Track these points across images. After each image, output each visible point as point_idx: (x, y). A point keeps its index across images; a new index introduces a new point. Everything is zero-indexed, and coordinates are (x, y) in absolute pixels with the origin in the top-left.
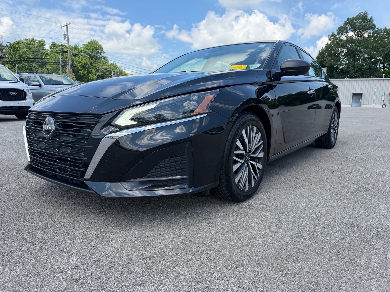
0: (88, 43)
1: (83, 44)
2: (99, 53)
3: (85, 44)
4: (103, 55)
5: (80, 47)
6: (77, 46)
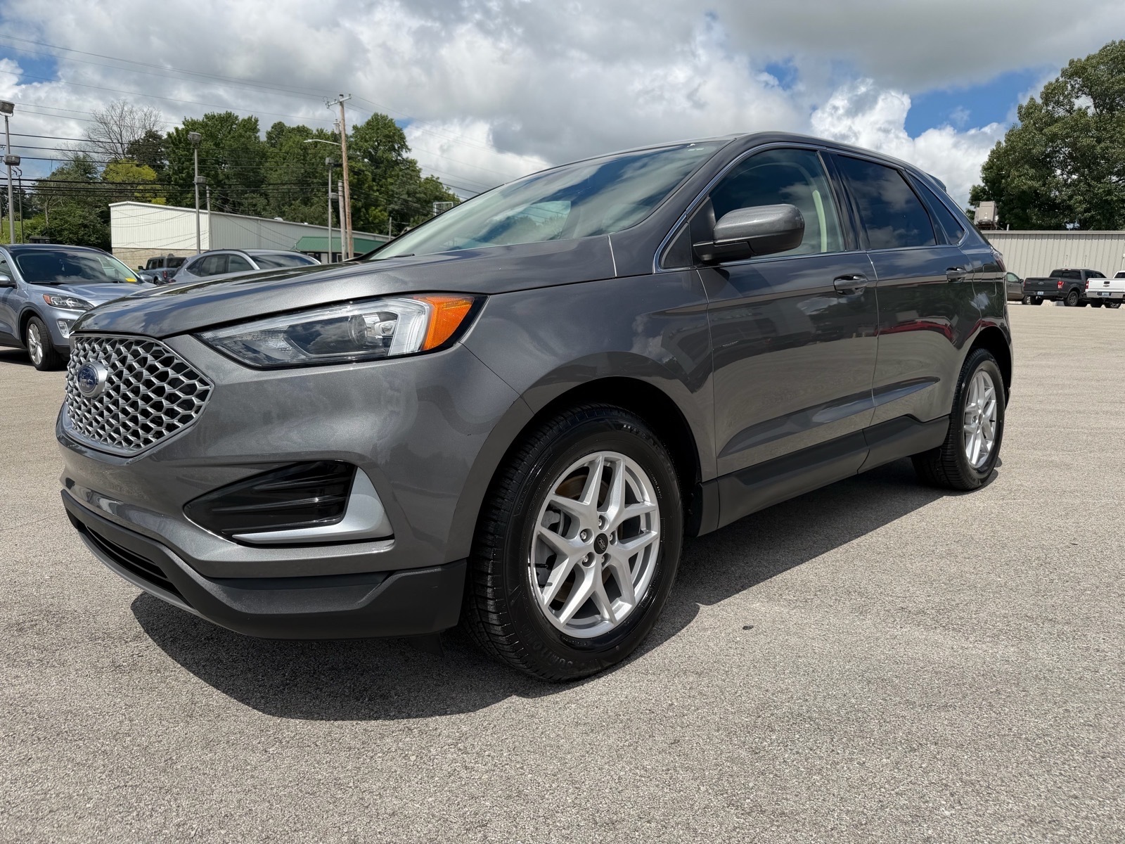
0: (368, 123)
1: (355, 128)
2: (394, 149)
3: (359, 126)
4: (405, 155)
5: (346, 135)
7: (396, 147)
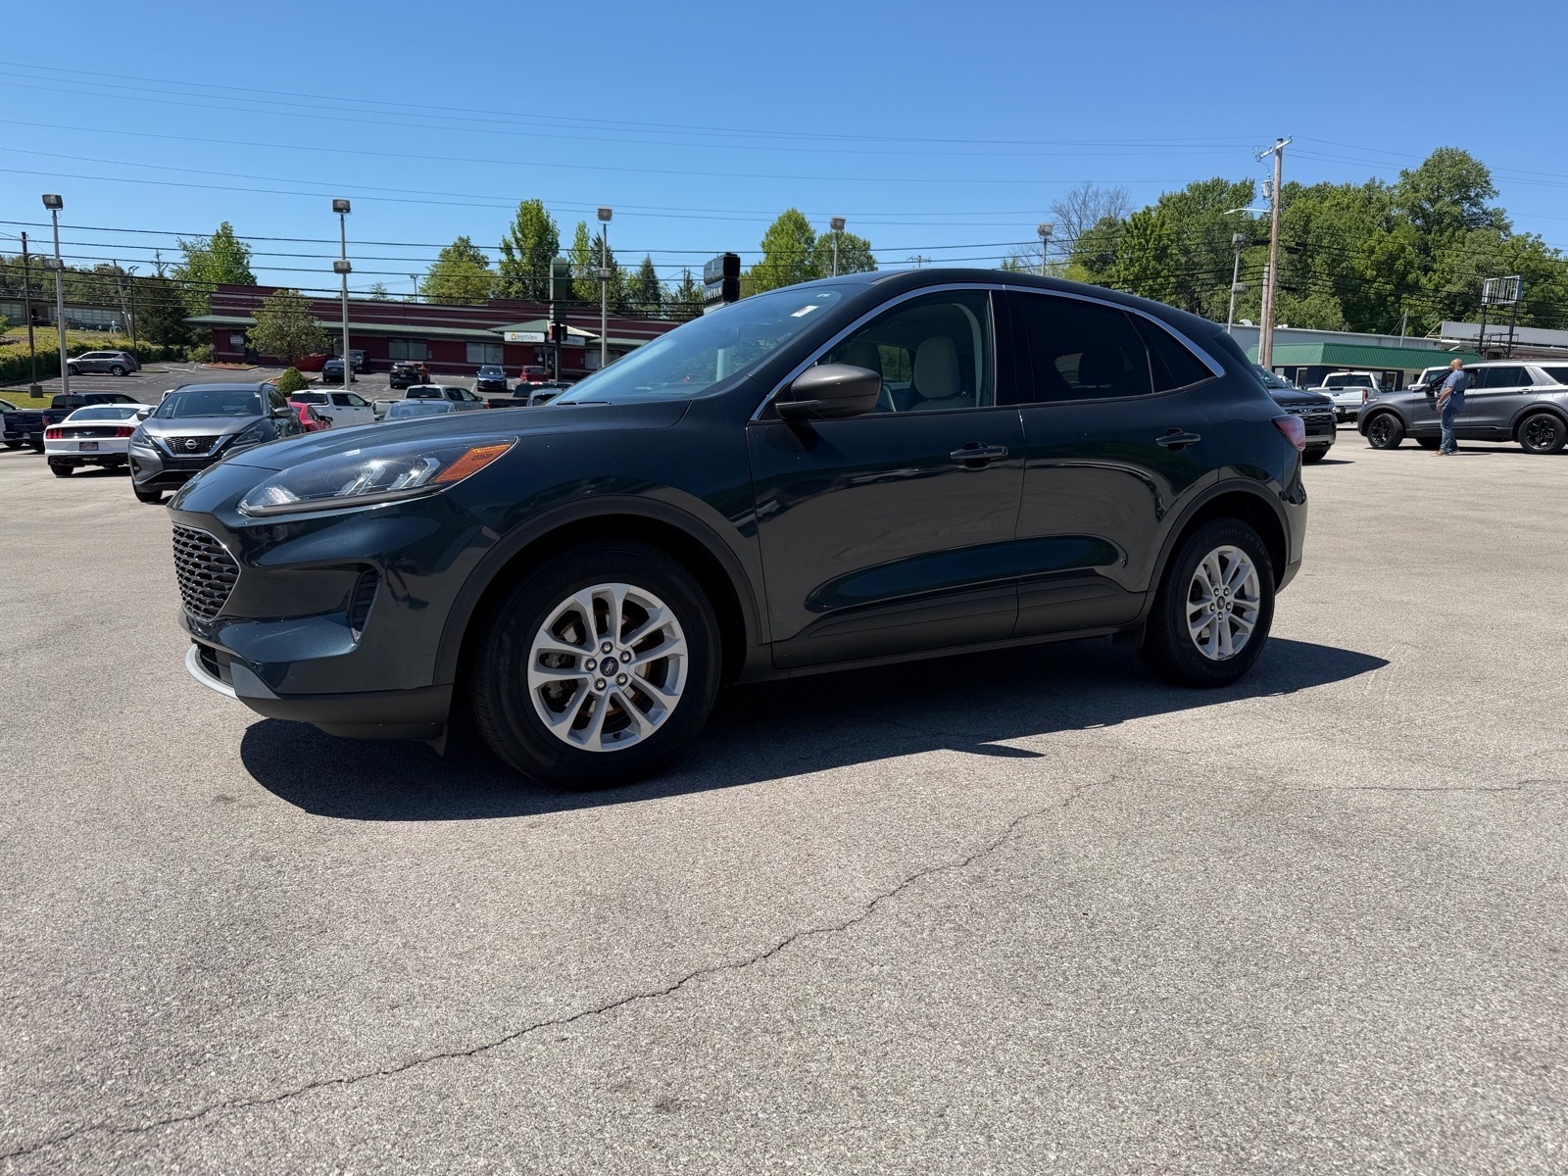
0: (1425, 165)
1: (1405, 174)
2: (1469, 198)
3: (1411, 170)
4: (1489, 204)
5: (1388, 188)
6: (1376, 185)
7: (1473, 194)
